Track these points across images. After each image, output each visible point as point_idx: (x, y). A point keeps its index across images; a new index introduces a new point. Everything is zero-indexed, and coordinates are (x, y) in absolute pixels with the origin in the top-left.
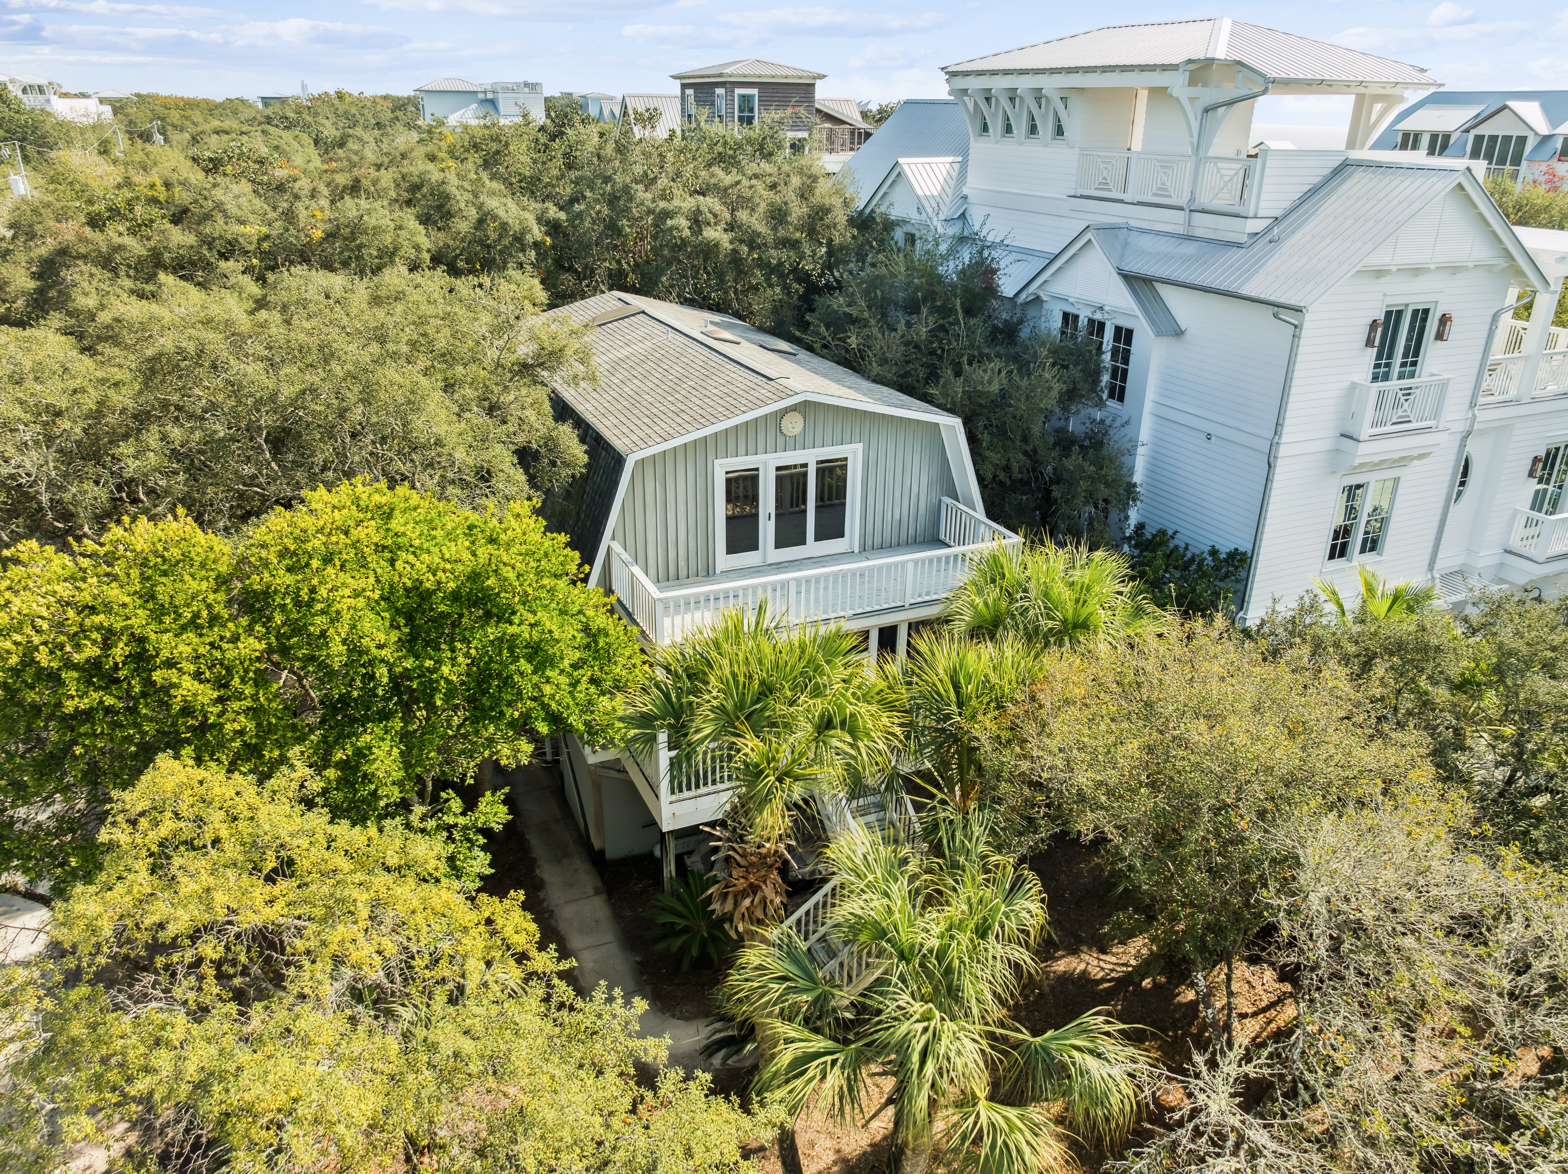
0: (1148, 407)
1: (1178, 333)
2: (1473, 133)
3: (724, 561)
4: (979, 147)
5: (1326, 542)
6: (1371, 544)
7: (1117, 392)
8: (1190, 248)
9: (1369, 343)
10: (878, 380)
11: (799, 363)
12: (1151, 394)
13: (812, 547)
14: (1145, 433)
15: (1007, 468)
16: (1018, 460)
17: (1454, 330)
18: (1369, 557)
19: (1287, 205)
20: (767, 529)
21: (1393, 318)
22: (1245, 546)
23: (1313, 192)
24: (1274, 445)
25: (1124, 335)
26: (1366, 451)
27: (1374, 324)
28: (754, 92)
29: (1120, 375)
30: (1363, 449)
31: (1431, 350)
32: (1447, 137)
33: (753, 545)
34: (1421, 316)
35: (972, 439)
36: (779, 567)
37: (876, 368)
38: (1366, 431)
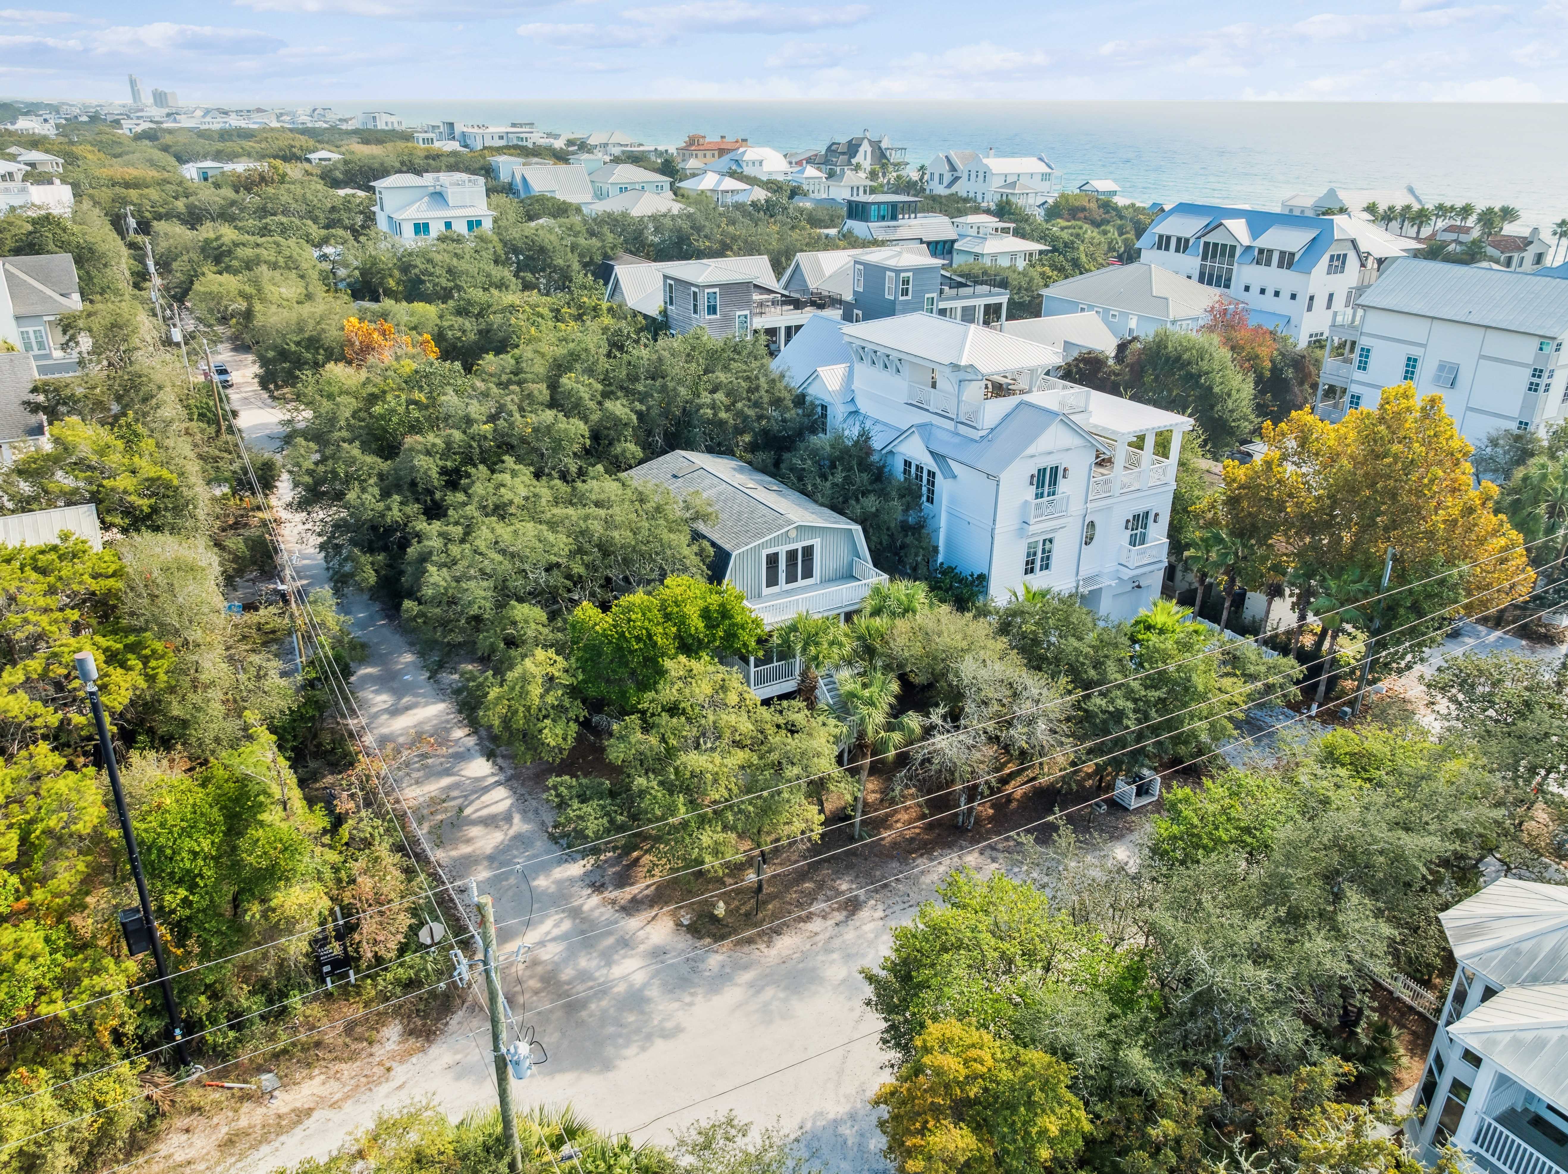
0: (944, 508)
1: (955, 477)
2: (1203, 240)
3: (766, 591)
4: (858, 367)
5: (1022, 567)
6: (1046, 567)
7: (930, 500)
8: (957, 440)
9: (1031, 484)
10: (822, 505)
11: (784, 496)
12: (945, 503)
13: (801, 583)
14: (943, 522)
15: (881, 543)
16: (885, 539)
17: (1070, 474)
18: (1045, 572)
19: (996, 422)
20: (782, 576)
21: (1042, 472)
22: (986, 572)
23: (1007, 416)
24: (993, 530)
25: (932, 474)
26: (1032, 529)
27: (1032, 476)
28: (717, 290)
29: (931, 492)
30: (1031, 528)
31: (1061, 482)
32: (1187, 241)
33: (776, 583)
34: (1055, 470)
35: (865, 531)
36: (788, 592)
37: (821, 500)
38: (1032, 521)
